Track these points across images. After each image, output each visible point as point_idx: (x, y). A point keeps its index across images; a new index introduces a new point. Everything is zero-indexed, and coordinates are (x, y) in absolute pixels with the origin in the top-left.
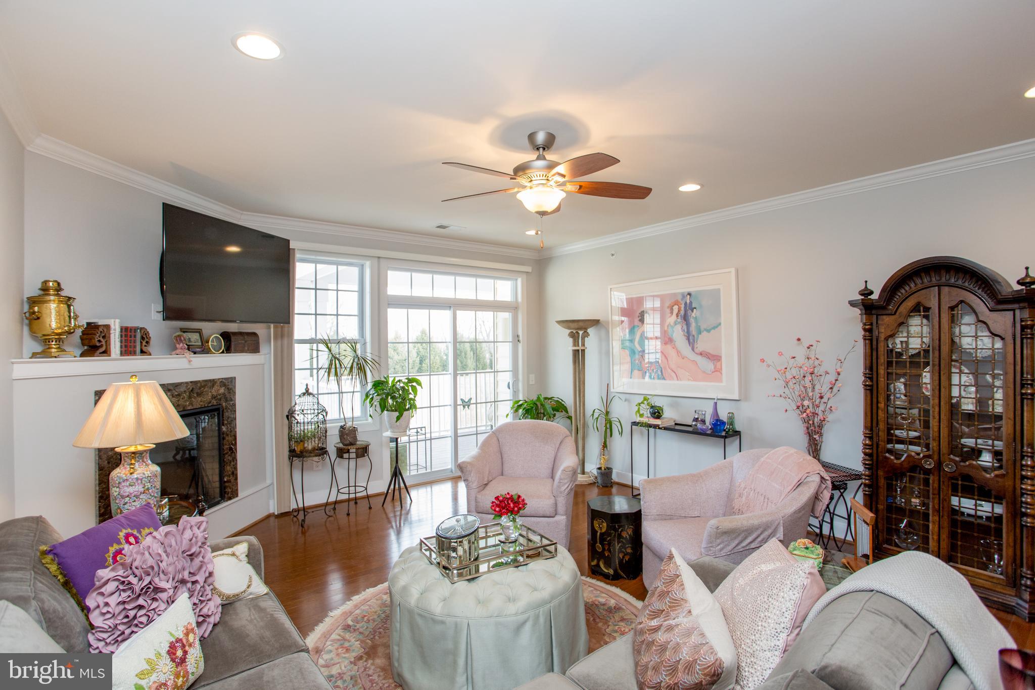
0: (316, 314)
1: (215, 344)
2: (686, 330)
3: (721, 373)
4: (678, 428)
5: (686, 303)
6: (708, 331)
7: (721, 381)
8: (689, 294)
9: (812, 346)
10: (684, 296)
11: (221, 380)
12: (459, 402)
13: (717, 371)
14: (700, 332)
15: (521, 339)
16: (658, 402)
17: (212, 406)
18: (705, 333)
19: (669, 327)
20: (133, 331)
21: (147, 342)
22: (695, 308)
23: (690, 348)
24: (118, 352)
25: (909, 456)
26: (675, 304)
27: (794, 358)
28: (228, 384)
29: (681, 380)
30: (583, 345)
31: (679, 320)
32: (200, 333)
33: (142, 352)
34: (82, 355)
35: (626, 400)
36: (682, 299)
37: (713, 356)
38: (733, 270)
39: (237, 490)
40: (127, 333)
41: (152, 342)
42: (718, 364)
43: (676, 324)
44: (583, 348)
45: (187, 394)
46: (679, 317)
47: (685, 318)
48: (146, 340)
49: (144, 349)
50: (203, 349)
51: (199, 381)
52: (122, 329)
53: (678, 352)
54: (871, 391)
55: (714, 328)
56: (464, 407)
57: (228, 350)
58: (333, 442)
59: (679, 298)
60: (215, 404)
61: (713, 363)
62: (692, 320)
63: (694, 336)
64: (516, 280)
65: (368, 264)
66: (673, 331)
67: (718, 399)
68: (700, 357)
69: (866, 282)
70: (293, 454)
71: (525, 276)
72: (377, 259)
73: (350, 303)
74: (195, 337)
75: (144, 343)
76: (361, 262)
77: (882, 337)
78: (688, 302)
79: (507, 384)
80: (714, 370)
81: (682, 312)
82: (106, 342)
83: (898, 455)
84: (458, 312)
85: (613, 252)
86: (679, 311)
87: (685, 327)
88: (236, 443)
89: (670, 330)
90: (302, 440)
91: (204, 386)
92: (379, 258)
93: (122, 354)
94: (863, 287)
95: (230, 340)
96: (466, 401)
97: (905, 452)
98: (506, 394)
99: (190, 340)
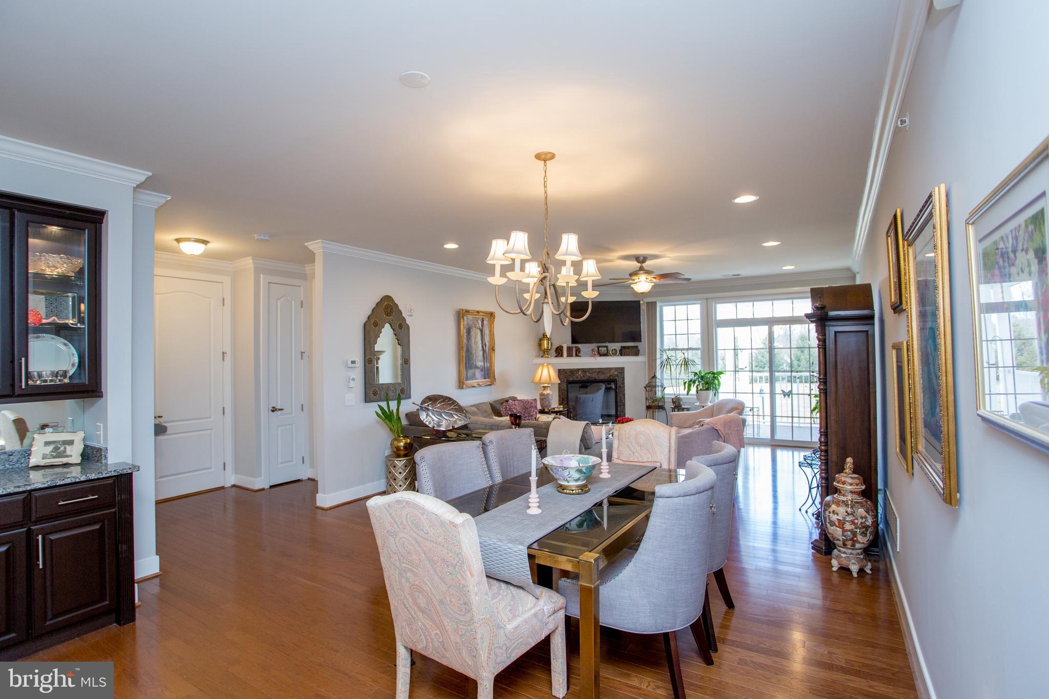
0: (676, 335)
1: (614, 352)
12: (779, 392)
20: (572, 348)
24: (566, 356)
28: (621, 370)
32: (607, 347)
33: (577, 355)
34: (556, 357)
40: (569, 349)
50: (608, 354)
52: (567, 347)
56: (785, 396)
57: (621, 355)
60: (612, 378)
65: (705, 302)
72: (709, 299)
73: (696, 327)
74: (604, 349)
75: (577, 352)
76: (699, 302)
82: (562, 352)
84: (775, 328)
90: (654, 401)
91: (606, 370)
92: (706, 298)
95: (625, 350)
96: (787, 392)
99: (601, 351)
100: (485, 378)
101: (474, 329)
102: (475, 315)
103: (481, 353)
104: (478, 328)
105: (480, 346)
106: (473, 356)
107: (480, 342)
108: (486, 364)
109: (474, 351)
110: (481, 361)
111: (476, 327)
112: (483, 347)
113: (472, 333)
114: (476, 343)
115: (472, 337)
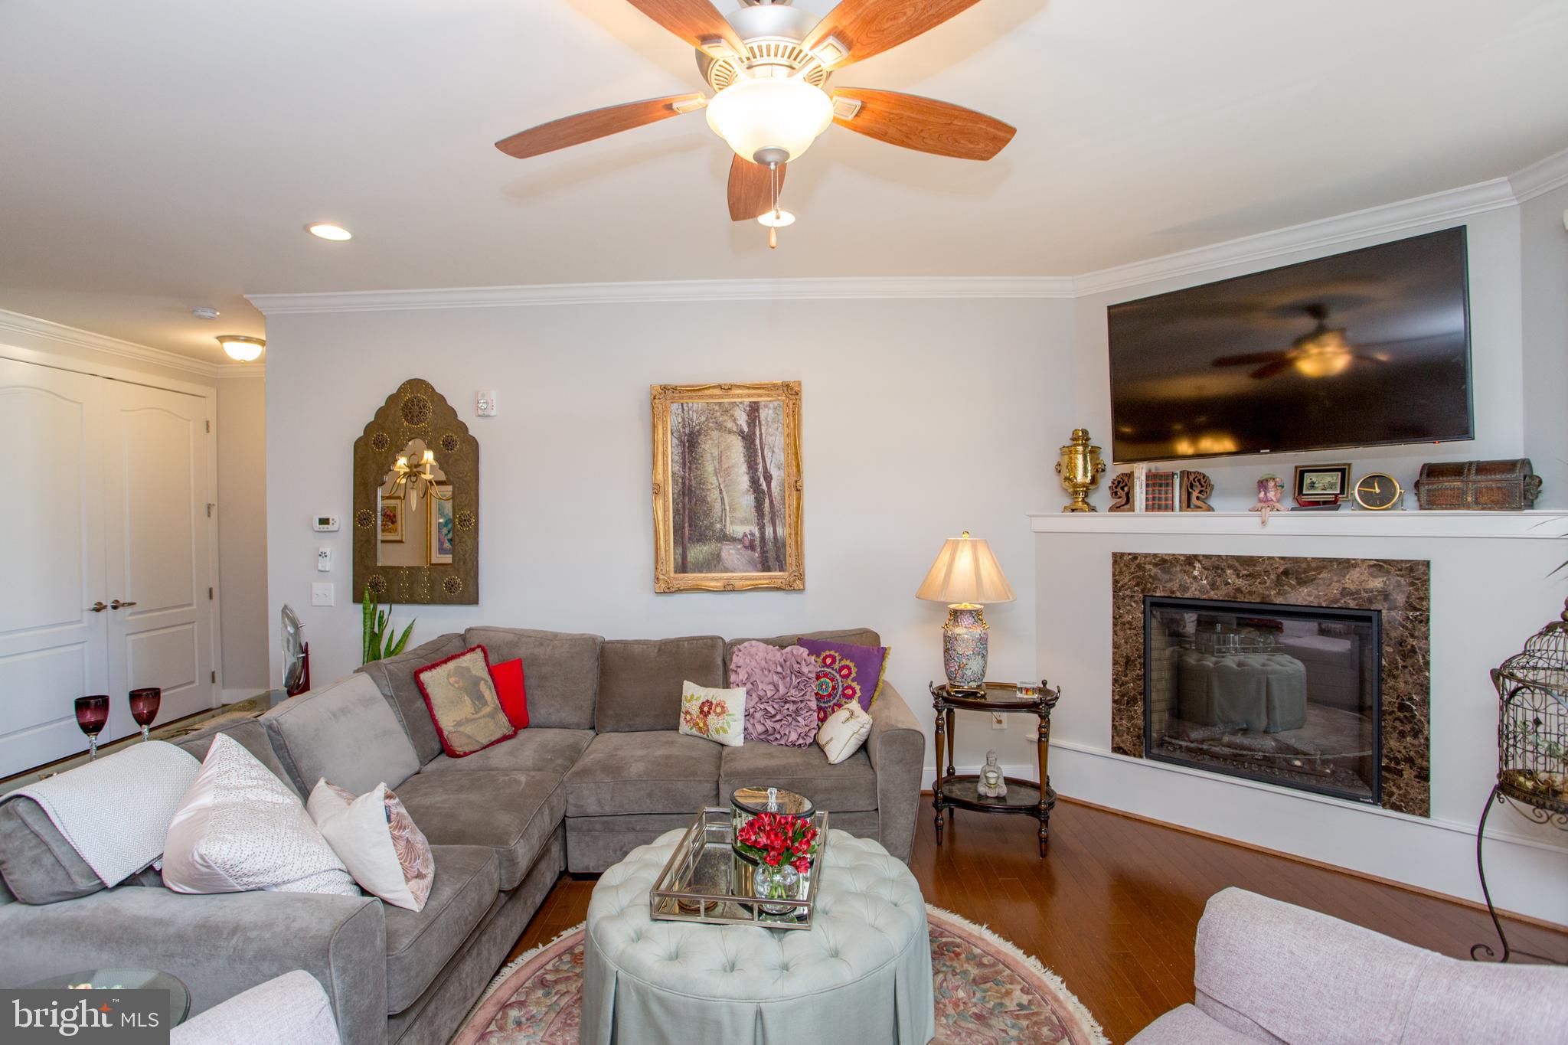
1: (1376, 490)
11: (1372, 563)
17: (1341, 608)
20: (1165, 477)
21: (1202, 492)
24: (1144, 506)
28: (1416, 574)
32: (1343, 471)
33: (1188, 507)
34: (1112, 510)
39: (1428, 803)
40: (1155, 481)
45: (1273, 577)
48: (1199, 488)
52: (1148, 476)
74: (1329, 479)
75: (1195, 494)
82: (1127, 494)
91: (1318, 569)
93: (1147, 509)
99: (1312, 485)
100: (768, 569)
101: (715, 434)
102: (711, 397)
103: (747, 501)
104: (730, 432)
105: (744, 481)
106: (711, 509)
107: (743, 468)
108: (769, 531)
109: (713, 496)
110: (744, 521)
111: (720, 427)
112: (754, 482)
113: (708, 447)
114: (723, 471)
115: (708, 456)
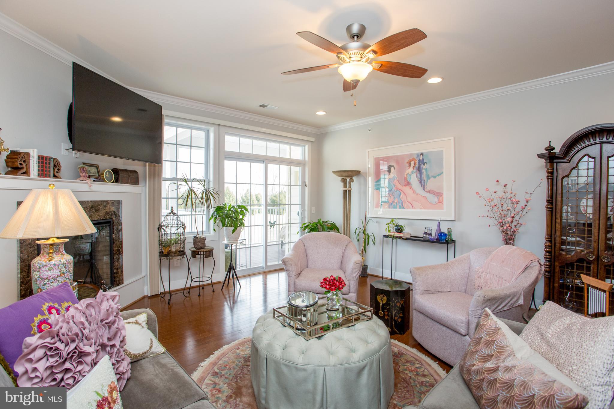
0: (176, 162)
1: (108, 176)
2: (419, 177)
3: (443, 204)
4: (412, 239)
5: (419, 160)
6: (435, 177)
7: (443, 209)
8: (422, 154)
9: (507, 185)
10: (418, 155)
11: (112, 202)
12: (268, 224)
13: (440, 202)
14: (428, 178)
15: (307, 184)
16: (401, 223)
17: (105, 219)
18: (432, 179)
19: (408, 175)
20: (48, 159)
21: (58, 170)
22: (426, 163)
23: (422, 188)
24: (36, 174)
25: (577, 252)
26: (412, 161)
27: (496, 192)
28: (117, 205)
29: (415, 209)
30: (350, 187)
31: (415, 171)
32: (97, 167)
33: (55, 176)
34: (7, 173)
35: (377, 222)
36: (417, 158)
37: (438, 193)
38: (452, 138)
39: (123, 279)
40: (43, 161)
41: (62, 169)
42: (441, 198)
43: (412, 173)
44: (350, 189)
46: (415, 169)
47: (419, 169)
48: (58, 167)
49: (56, 174)
50: (99, 178)
51: (97, 201)
52: (39, 157)
53: (413, 190)
54: (552, 211)
55: (439, 175)
56: (271, 226)
57: (117, 181)
58: (189, 247)
59: (415, 157)
60: (108, 218)
61: (437, 198)
62: (424, 171)
63: (424, 181)
64: (305, 146)
65: (212, 129)
66: (411, 178)
67: (441, 220)
68: (428, 194)
69: (550, 142)
70: (161, 254)
71: (310, 143)
72: (218, 126)
73: (199, 155)
74: (94, 170)
75: (56, 170)
76: (207, 127)
77: (560, 177)
78: (421, 159)
79: (297, 213)
80: (438, 202)
81: (417, 166)
82: (26, 165)
83: (568, 252)
84: (269, 165)
85: (370, 129)
86: (415, 165)
87: (419, 175)
88: (122, 246)
89: (408, 177)
90: (168, 244)
91: (100, 205)
92: (219, 125)
93: (39, 176)
94: (548, 145)
95: (119, 175)
96: (272, 223)
97: (574, 250)
98: (296, 218)
